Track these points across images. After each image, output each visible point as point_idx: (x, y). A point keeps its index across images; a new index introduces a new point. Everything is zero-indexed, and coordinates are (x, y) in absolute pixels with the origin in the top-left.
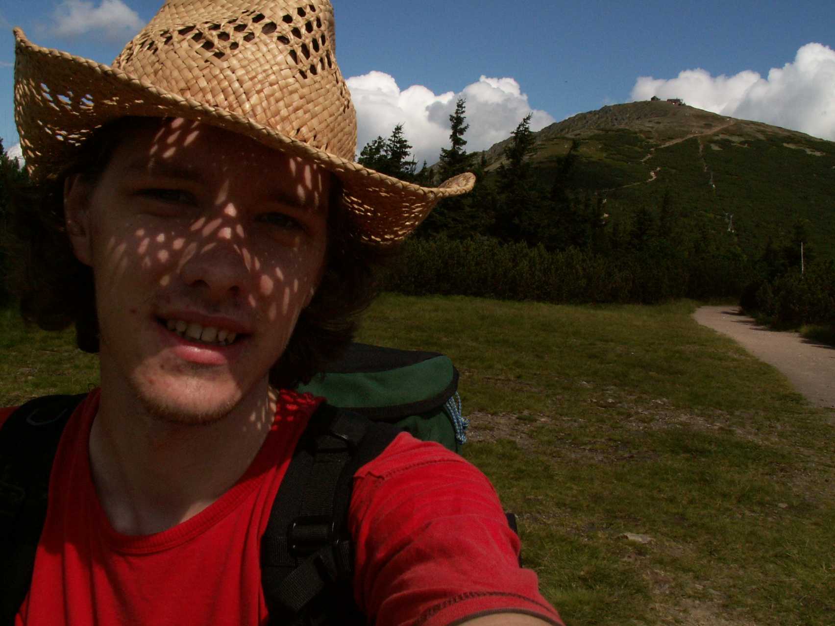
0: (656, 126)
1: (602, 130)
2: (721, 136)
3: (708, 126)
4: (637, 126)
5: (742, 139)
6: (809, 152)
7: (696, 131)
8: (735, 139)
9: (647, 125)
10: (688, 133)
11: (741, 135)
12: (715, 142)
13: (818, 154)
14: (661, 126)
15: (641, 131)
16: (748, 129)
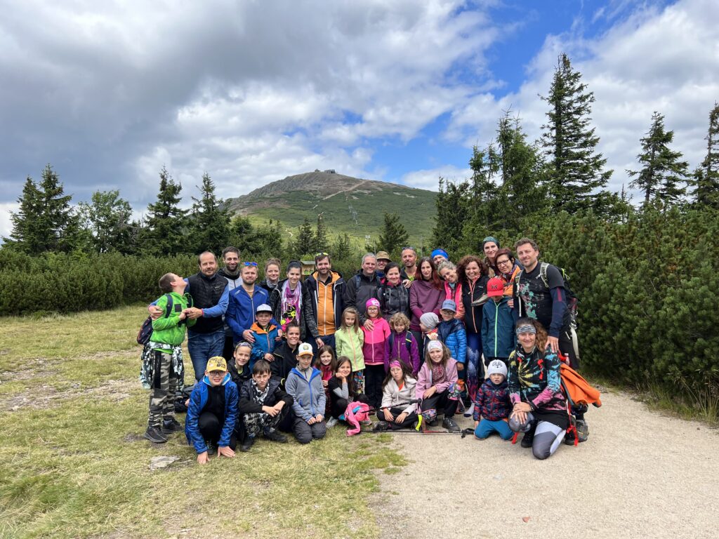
0: (319, 187)
1: (286, 191)
2: (358, 191)
3: (349, 185)
4: (307, 187)
5: (370, 192)
6: (408, 196)
7: (344, 189)
8: (366, 192)
9: (314, 187)
10: (338, 190)
11: (368, 190)
12: (355, 195)
13: (413, 197)
14: (322, 187)
15: (311, 191)
16: (373, 186)
